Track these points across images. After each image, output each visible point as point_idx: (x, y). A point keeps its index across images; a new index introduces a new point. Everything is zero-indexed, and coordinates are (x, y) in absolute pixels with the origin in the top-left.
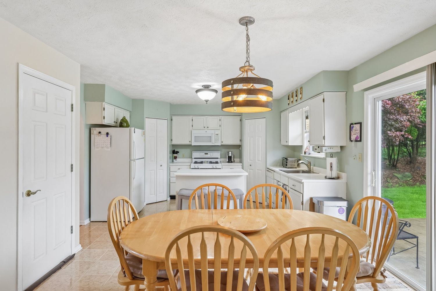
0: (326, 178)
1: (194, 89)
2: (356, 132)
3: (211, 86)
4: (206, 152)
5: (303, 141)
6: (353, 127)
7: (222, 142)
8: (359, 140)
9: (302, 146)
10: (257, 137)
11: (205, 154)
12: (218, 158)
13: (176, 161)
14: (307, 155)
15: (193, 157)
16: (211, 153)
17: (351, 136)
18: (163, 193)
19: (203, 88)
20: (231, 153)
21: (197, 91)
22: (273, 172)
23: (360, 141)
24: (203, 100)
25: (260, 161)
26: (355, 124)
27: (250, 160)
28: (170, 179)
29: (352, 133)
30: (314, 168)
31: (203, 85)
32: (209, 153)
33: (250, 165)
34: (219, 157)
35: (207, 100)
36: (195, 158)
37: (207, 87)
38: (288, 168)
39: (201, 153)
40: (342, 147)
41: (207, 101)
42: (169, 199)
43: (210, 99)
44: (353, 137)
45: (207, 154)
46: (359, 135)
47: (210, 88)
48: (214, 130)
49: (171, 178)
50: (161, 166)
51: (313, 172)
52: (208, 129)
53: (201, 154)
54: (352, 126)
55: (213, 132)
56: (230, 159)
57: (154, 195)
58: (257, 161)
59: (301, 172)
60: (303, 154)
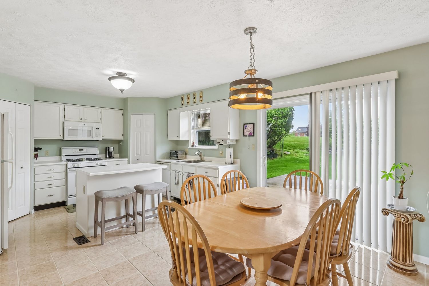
0: (226, 164)
1: (107, 75)
2: (250, 129)
3: (127, 75)
4: (81, 148)
5: (189, 136)
6: (247, 126)
7: (103, 137)
8: (252, 135)
9: (189, 140)
10: (145, 132)
11: (80, 150)
12: (96, 154)
13: (36, 161)
14: (194, 148)
15: (63, 154)
16: (87, 149)
17: (245, 132)
18: (25, 205)
19: (117, 75)
20: (112, 148)
21: (110, 79)
22: (169, 164)
23: (254, 136)
24: (117, 89)
25: (148, 155)
26: (249, 124)
27: (136, 155)
28: (34, 184)
29: (246, 130)
30: (205, 158)
31: (118, 73)
32: (85, 149)
33: (138, 160)
34: (98, 153)
35: (122, 89)
36: (65, 156)
37: (121, 75)
38: (179, 159)
39: (74, 149)
40: (237, 141)
41: (122, 91)
42: (33, 211)
43: (125, 89)
44: (247, 133)
45: (83, 150)
46: (252, 132)
47: (126, 76)
48: (94, 124)
49: (36, 183)
50: (22, 168)
51: (205, 161)
52: (85, 121)
53: (75, 151)
54: (245, 125)
55: (93, 125)
56: (110, 155)
57: (12, 209)
58: (145, 155)
59: (193, 162)
60: (190, 147)
